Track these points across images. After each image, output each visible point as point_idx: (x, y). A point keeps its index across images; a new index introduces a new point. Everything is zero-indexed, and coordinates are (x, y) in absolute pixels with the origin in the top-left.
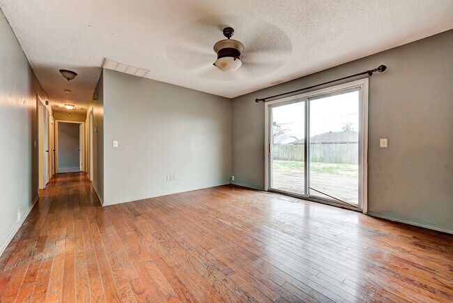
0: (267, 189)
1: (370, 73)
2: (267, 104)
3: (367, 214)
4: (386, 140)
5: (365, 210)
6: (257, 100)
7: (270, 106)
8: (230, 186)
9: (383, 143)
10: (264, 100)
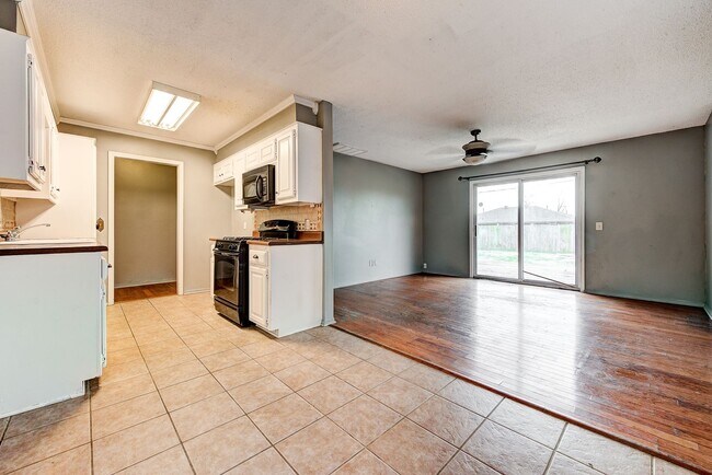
0: (472, 275)
1: (587, 162)
2: (472, 183)
3: (585, 292)
4: (601, 224)
5: (583, 289)
6: (460, 178)
7: (475, 185)
8: (423, 274)
9: (599, 226)
10: (468, 179)
